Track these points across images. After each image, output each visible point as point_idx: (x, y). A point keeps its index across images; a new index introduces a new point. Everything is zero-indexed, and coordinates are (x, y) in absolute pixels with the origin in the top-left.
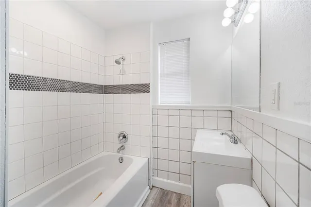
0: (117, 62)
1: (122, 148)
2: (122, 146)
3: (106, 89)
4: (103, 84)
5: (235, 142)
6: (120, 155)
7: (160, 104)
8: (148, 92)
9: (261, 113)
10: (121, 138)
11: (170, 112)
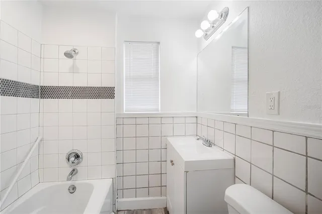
0: (68, 55)
1: (73, 172)
2: (74, 170)
3: (44, 92)
4: (38, 84)
5: (210, 146)
6: (70, 183)
7: (125, 112)
8: (113, 97)
9: (250, 117)
10: (72, 159)
11: (139, 121)
